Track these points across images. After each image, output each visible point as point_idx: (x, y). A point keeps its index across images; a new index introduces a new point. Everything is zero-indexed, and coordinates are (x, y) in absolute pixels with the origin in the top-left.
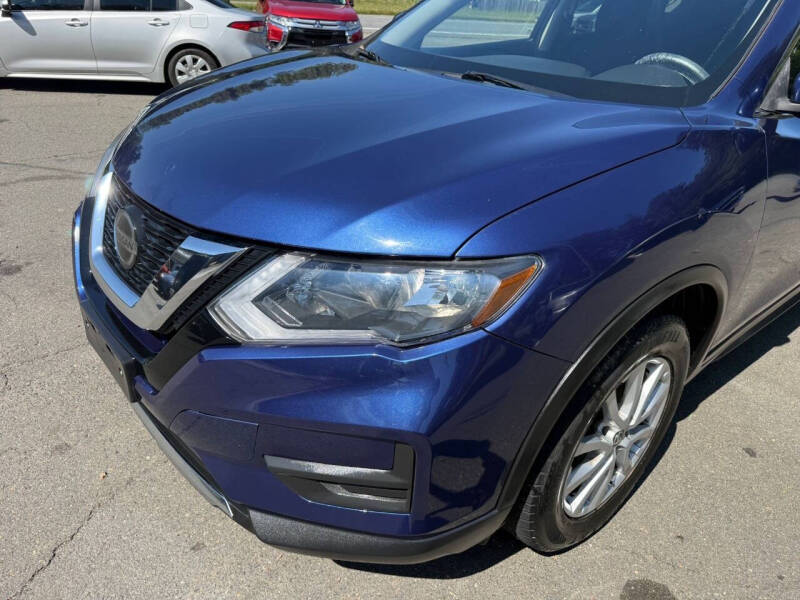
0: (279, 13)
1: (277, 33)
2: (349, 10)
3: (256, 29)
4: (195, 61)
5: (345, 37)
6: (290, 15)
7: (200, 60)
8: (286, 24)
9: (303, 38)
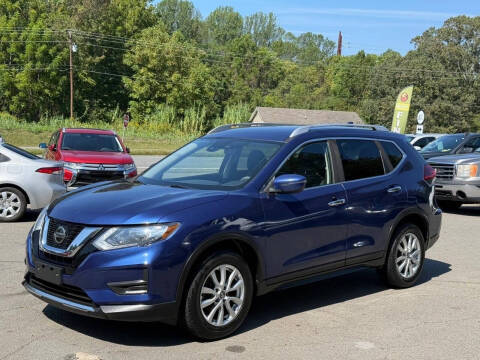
0: (70, 160)
1: (68, 175)
2: (126, 156)
3: (57, 172)
4: (9, 196)
5: (123, 176)
6: (78, 161)
7: (13, 195)
8: (75, 168)
9: (90, 178)
